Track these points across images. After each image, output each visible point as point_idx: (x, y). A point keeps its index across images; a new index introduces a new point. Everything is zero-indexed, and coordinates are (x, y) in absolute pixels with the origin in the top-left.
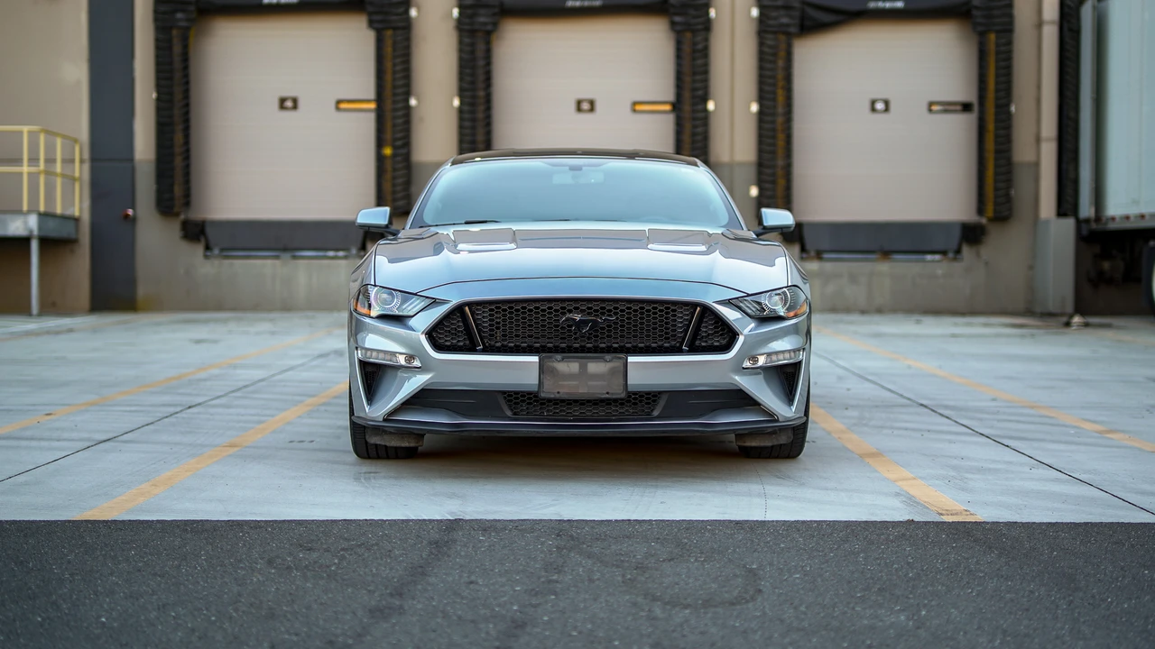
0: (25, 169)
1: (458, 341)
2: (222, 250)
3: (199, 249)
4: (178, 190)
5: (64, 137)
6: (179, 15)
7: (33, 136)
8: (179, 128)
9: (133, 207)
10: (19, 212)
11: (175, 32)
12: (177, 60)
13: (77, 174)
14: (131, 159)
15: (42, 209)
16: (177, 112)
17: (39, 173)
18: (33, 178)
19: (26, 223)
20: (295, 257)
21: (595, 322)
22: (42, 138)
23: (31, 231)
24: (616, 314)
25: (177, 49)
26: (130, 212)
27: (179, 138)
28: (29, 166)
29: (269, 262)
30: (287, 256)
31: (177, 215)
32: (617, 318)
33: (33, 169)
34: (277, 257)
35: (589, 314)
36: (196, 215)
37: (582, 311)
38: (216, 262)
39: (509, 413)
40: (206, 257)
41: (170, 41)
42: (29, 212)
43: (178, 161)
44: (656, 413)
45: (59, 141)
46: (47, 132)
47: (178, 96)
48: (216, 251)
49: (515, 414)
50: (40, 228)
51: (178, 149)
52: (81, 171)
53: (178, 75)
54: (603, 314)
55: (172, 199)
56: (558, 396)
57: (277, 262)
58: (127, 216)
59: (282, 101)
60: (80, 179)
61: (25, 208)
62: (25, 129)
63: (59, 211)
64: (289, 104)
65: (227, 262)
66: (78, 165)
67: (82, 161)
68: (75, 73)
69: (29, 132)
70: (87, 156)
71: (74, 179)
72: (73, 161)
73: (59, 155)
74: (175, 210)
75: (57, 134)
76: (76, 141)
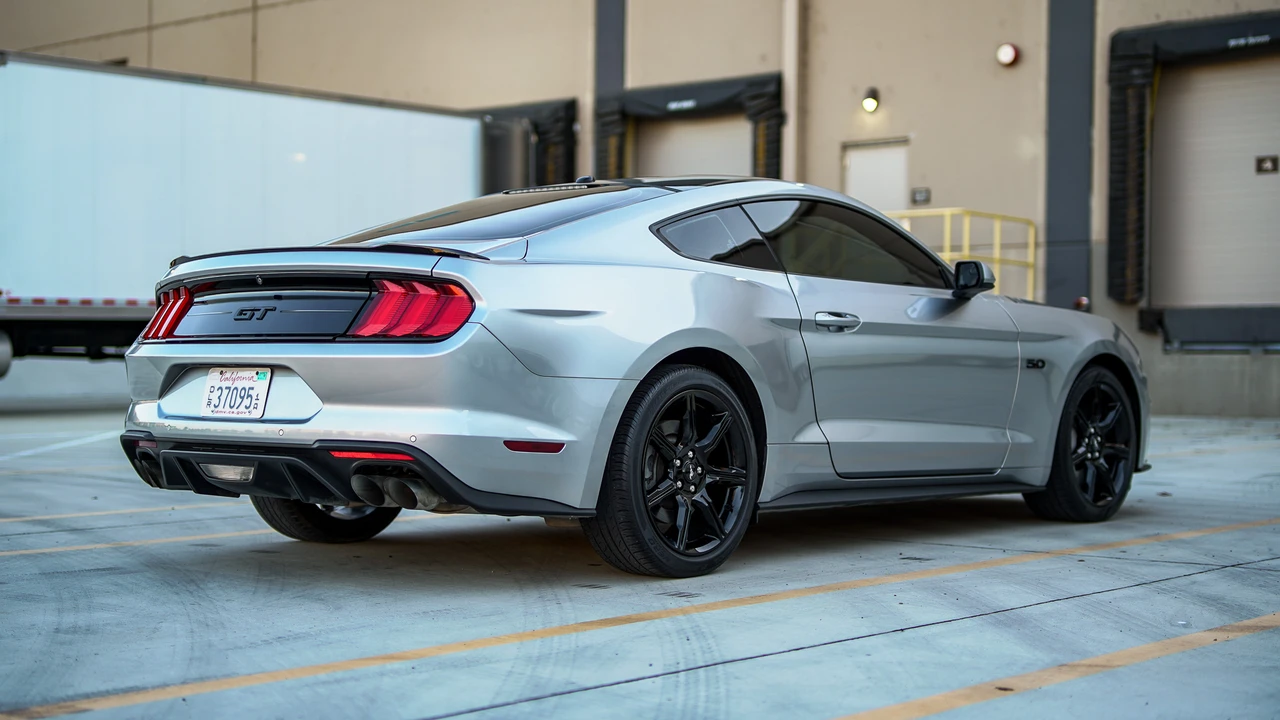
2: (1183, 343)
3: (1157, 343)
4: (1130, 274)
5: (1004, 218)
6: (1136, 72)
7: (956, 220)
8: (1132, 202)
9: (1088, 295)
11: (1131, 92)
12: (1132, 122)
13: (1031, 259)
14: (1086, 240)
16: (1131, 183)
20: (1267, 352)
22: (967, 222)
25: (1132, 110)
26: (1085, 300)
27: (1132, 213)
29: (1236, 357)
30: (1257, 350)
31: (1134, 302)
33: (955, 254)
34: (1246, 352)
36: (1160, 303)
38: (1176, 357)
40: (1166, 351)
41: (1124, 103)
43: (1131, 241)
45: (997, 226)
46: (973, 214)
47: (1132, 164)
48: (1176, 345)
51: (1131, 226)
52: (1035, 256)
53: (1133, 142)
55: (1123, 285)
57: (1246, 357)
58: (1080, 306)
59: (1260, 162)
60: (1034, 266)
62: (947, 212)
64: (1268, 165)
65: (1188, 357)
66: (1031, 250)
67: (1037, 245)
68: (1032, 148)
69: (953, 217)
70: (1042, 238)
71: (1026, 265)
72: (1025, 246)
73: (997, 241)
74: (1130, 296)
75: (992, 217)
76: (1029, 223)
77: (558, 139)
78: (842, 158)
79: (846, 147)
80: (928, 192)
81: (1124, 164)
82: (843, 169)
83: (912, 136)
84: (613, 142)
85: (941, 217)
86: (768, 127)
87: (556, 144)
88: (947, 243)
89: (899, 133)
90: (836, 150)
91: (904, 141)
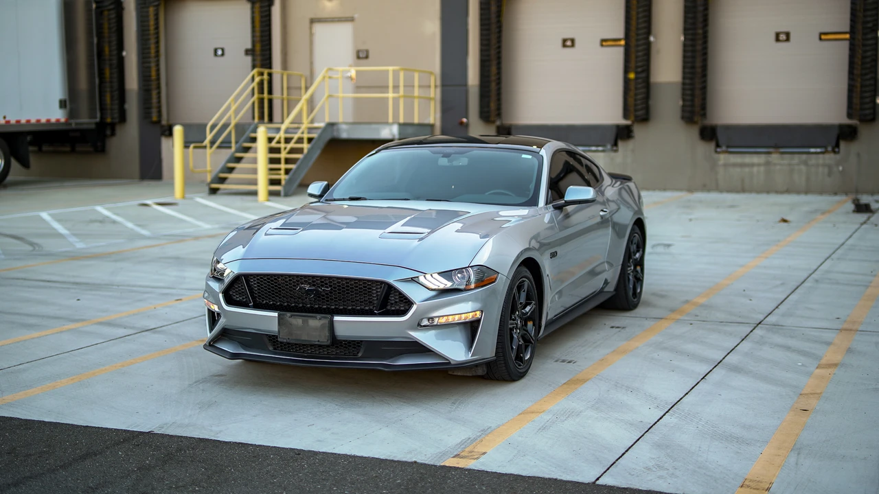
0: (391, 95)
1: (243, 299)
4: (493, 106)
5: (420, 71)
7: (396, 73)
8: (494, 63)
9: (467, 118)
10: (387, 123)
12: (493, 16)
13: (433, 95)
14: (465, 85)
15: (401, 121)
16: (493, 52)
17: (399, 97)
18: (396, 100)
19: (391, 130)
21: (317, 291)
22: (402, 74)
23: (394, 136)
24: (331, 286)
26: (465, 120)
27: (494, 69)
28: (394, 93)
31: (493, 122)
32: (331, 289)
33: (396, 95)
35: (314, 285)
36: (508, 121)
37: (309, 284)
39: (271, 348)
42: (393, 123)
43: (493, 86)
44: (360, 355)
45: (416, 75)
46: (405, 70)
47: (494, 41)
49: (275, 349)
50: (400, 133)
51: (493, 78)
52: (435, 93)
54: (322, 286)
55: (488, 112)
56: (288, 341)
58: (462, 123)
59: (565, 41)
60: (434, 99)
61: (390, 120)
62: (391, 68)
63: (416, 121)
64: (569, 43)
66: (432, 89)
67: (436, 86)
68: (432, 27)
69: (394, 71)
70: (439, 83)
71: (430, 99)
72: (429, 87)
73: (416, 84)
74: (492, 118)
75: (414, 71)
76: (431, 73)
77: (112, 7)
78: (311, 28)
79: (312, 21)
80: (367, 51)
81: (489, 40)
82: (311, 35)
83: (356, 16)
84: (151, 10)
85: (388, 71)
86: (261, 7)
87: (109, 10)
88: (391, 84)
89: (348, 15)
90: (307, 22)
91: (351, 19)
